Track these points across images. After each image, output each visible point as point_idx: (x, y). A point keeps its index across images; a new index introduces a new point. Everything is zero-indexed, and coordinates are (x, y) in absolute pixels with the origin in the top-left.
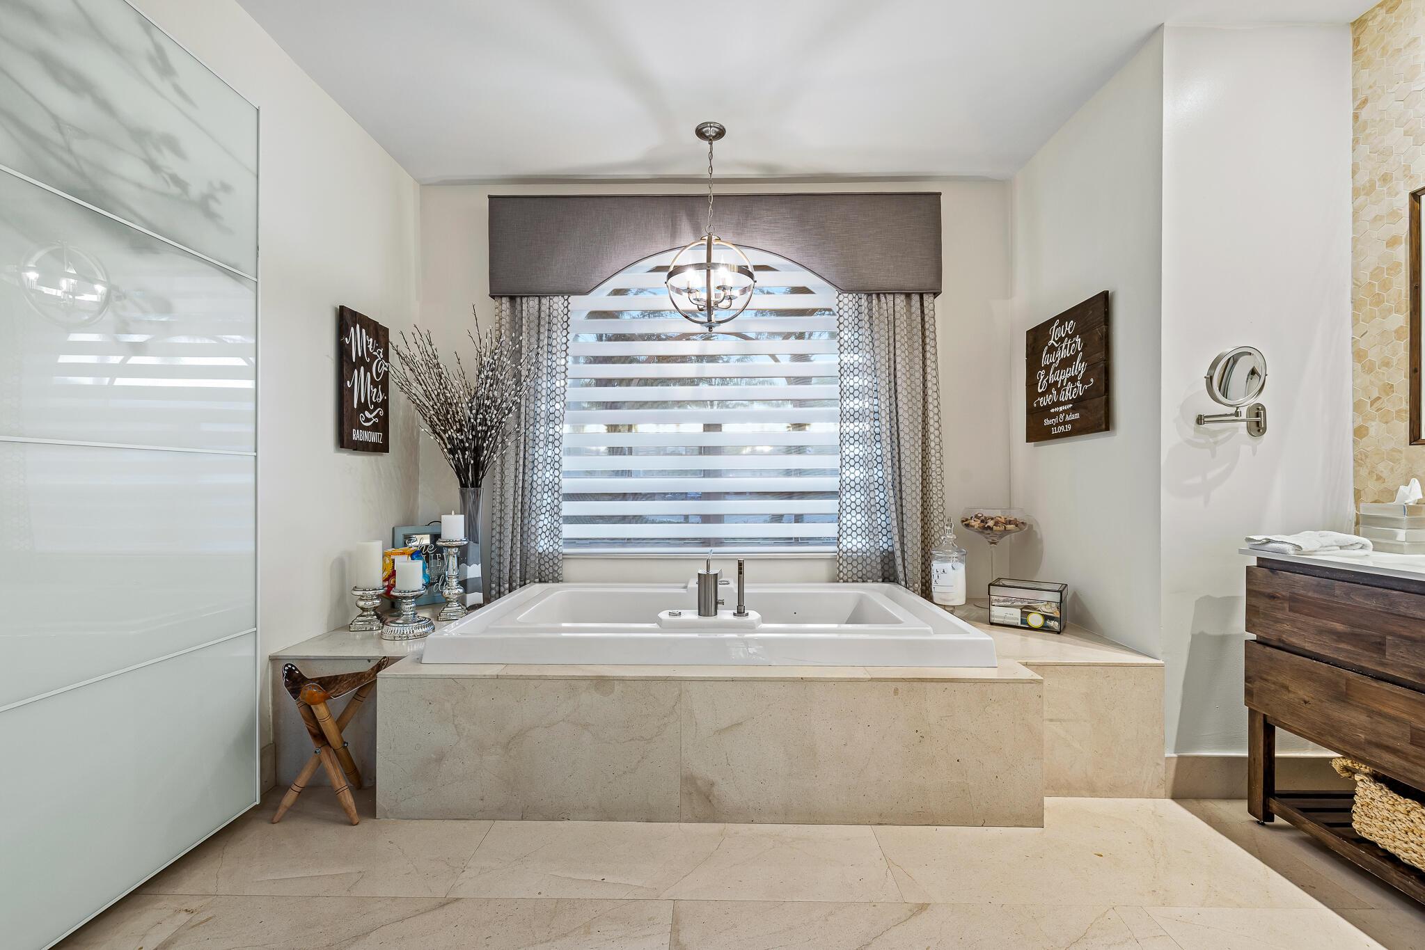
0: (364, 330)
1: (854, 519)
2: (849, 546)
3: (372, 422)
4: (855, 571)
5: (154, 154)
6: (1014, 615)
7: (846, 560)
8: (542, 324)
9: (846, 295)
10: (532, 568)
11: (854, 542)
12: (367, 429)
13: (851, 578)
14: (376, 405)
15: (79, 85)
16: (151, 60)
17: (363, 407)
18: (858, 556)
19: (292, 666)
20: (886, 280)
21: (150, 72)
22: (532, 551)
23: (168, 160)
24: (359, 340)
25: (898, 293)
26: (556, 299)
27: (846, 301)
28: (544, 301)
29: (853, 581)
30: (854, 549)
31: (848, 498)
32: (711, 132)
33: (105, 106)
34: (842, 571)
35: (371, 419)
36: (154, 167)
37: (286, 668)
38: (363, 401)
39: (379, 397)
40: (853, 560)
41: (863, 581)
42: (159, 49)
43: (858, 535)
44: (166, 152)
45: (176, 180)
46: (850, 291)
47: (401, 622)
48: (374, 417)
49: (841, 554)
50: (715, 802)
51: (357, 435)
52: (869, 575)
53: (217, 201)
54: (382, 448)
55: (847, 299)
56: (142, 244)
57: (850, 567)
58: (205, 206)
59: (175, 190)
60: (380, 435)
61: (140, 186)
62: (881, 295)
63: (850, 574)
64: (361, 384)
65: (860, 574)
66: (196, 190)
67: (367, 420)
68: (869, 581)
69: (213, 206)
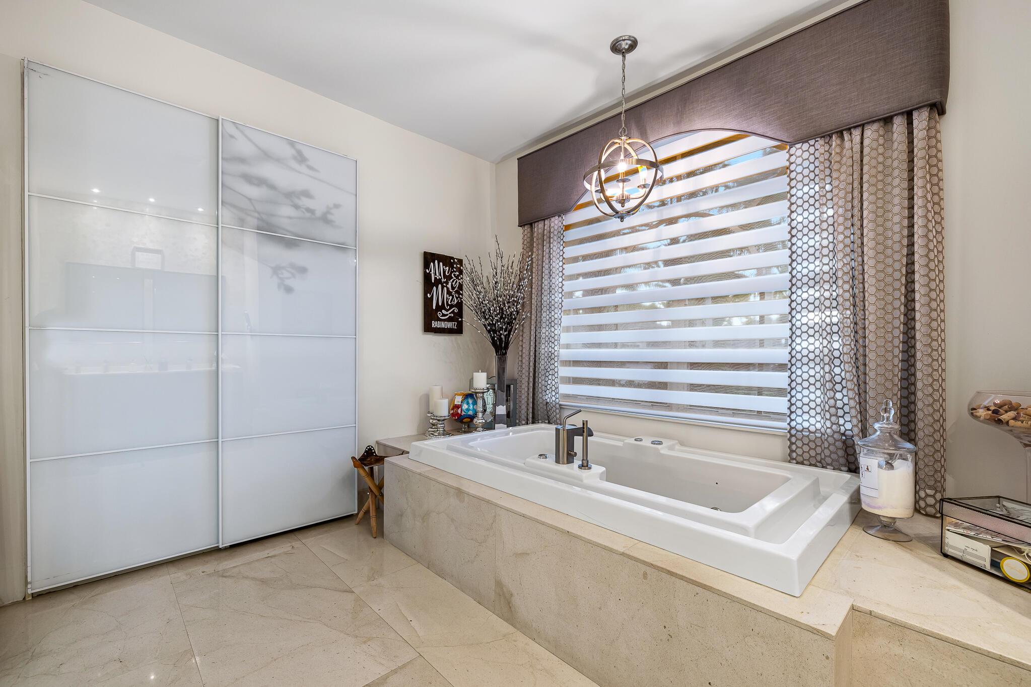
0: (441, 264)
1: (812, 396)
2: (806, 425)
3: (448, 316)
4: (813, 453)
5: (296, 201)
6: (981, 553)
7: (801, 440)
8: (546, 238)
9: (798, 146)
10: (540, 413)
11: (812, 421)
12: (444, 320)
13: (808, 460)
14: (451, 306)
15: (260, 182)
16: (295, 158)
17: (440, 308)
18: (816, 437)
19: (372, 447)
20: (846, 113)
21: (294, 164)
22: (541, 400)
23: (305, 202)
24: (437, 270)
25: (868, 123)
26: (553, 219)
27: (799, 153)
28: (547, 222)
29: (811, 465)
30: (812, 429)
31: (803, 372)
32: (625, 45)
33: (272, 187)
34: (794, 451)
35: (447, 315)
36: (297, 207)
37: (368, 448)
38: (440, 304)
39: (454, 301)
40: (810, 441)
41: (823, 467)
42: (299, 153)
43: (817, 413)
44: (303, 198)
45: (309, 210)
46: (804, 140)
47: (437, 434)
48: (450, 313)
49: (793, 432)
50: (513, 609)
51: (435, 324)
52: (829, 460)
53: (331, 214)
54: (459, 330)
55: (801, 151)
56: (290, 244)
57: (806, 448)
58: (325, 219)
59: (308, 215)
60: (455, 324)
61: (290, 218)
62: (844, 132)
63: (806, 456)
64: (439, 295)
65: (819, 458)
66: (318, 213)
67: (444, 315)
68: (828, 467)
69: (330, 217)
